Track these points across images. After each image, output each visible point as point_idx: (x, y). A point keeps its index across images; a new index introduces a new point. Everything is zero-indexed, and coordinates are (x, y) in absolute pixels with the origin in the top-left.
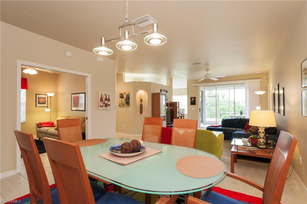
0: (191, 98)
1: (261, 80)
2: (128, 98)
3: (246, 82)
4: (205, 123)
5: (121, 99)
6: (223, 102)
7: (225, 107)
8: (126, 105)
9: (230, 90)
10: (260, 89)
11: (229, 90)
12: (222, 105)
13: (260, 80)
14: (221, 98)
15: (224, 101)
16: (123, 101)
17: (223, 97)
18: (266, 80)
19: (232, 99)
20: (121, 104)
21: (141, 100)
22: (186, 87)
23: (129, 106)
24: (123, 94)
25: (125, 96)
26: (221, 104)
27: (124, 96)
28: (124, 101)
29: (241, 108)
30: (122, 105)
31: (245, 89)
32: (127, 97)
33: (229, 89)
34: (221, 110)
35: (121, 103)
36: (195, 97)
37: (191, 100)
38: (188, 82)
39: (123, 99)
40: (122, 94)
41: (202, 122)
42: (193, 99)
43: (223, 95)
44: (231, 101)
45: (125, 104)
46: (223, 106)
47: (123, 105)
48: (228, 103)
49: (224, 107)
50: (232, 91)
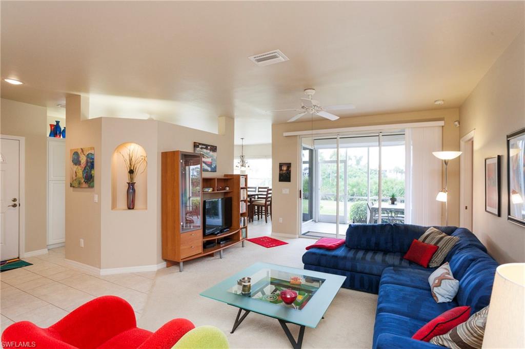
0: (281, 165)
1: (443, 125)
2: (91, 165)
3: (408, 128)
4: (317, 221)
5: (75, 168)
6: (358, 170)
7: (362, 181)
8: (84, 185)
9: (370, 148)
10: (441, 148)
11: (367, 148)
12: (355, 177)
13: (442, 123)
14: (355, 163)
15: (360, 169)
16: (80, 171)
17: (358, 162)
18: (457, 123)
19: (374, 166)
20: (76, 180)
21: (131, 172)
22: (270, 141)
23: (93, 187)
24: (79, 152)
25: (83, 159)
26: (355, 175)
27: (80, 159)
28: (81, 173)
29: (389, 183)
30: (76, 185)
31: (404, 147)
32: (87, 162)
33: (369, 146)
34: (353, 186)
35: (74, 176)
36: (289, 162)
37: (281, 169)
38: (273, 125)
39: (79, 168)
40: (76, 153)
41: (311, 218)
42: (285, 168)
43: (358, 158)
44: (371, 170)
45: (83, 181)
46: (357, 178)
47: (80, 183)
48: (366, 173)
49: (360, 181)
50: (374, 150)
